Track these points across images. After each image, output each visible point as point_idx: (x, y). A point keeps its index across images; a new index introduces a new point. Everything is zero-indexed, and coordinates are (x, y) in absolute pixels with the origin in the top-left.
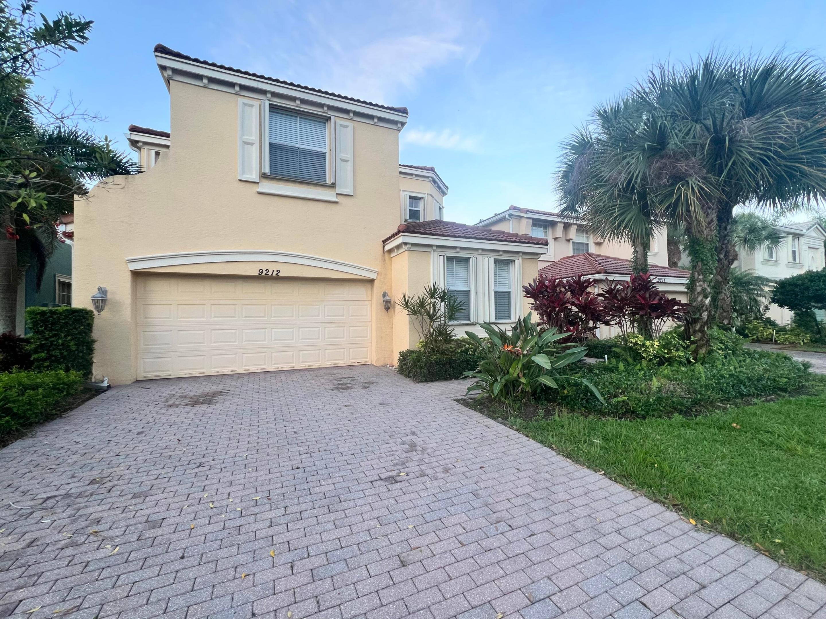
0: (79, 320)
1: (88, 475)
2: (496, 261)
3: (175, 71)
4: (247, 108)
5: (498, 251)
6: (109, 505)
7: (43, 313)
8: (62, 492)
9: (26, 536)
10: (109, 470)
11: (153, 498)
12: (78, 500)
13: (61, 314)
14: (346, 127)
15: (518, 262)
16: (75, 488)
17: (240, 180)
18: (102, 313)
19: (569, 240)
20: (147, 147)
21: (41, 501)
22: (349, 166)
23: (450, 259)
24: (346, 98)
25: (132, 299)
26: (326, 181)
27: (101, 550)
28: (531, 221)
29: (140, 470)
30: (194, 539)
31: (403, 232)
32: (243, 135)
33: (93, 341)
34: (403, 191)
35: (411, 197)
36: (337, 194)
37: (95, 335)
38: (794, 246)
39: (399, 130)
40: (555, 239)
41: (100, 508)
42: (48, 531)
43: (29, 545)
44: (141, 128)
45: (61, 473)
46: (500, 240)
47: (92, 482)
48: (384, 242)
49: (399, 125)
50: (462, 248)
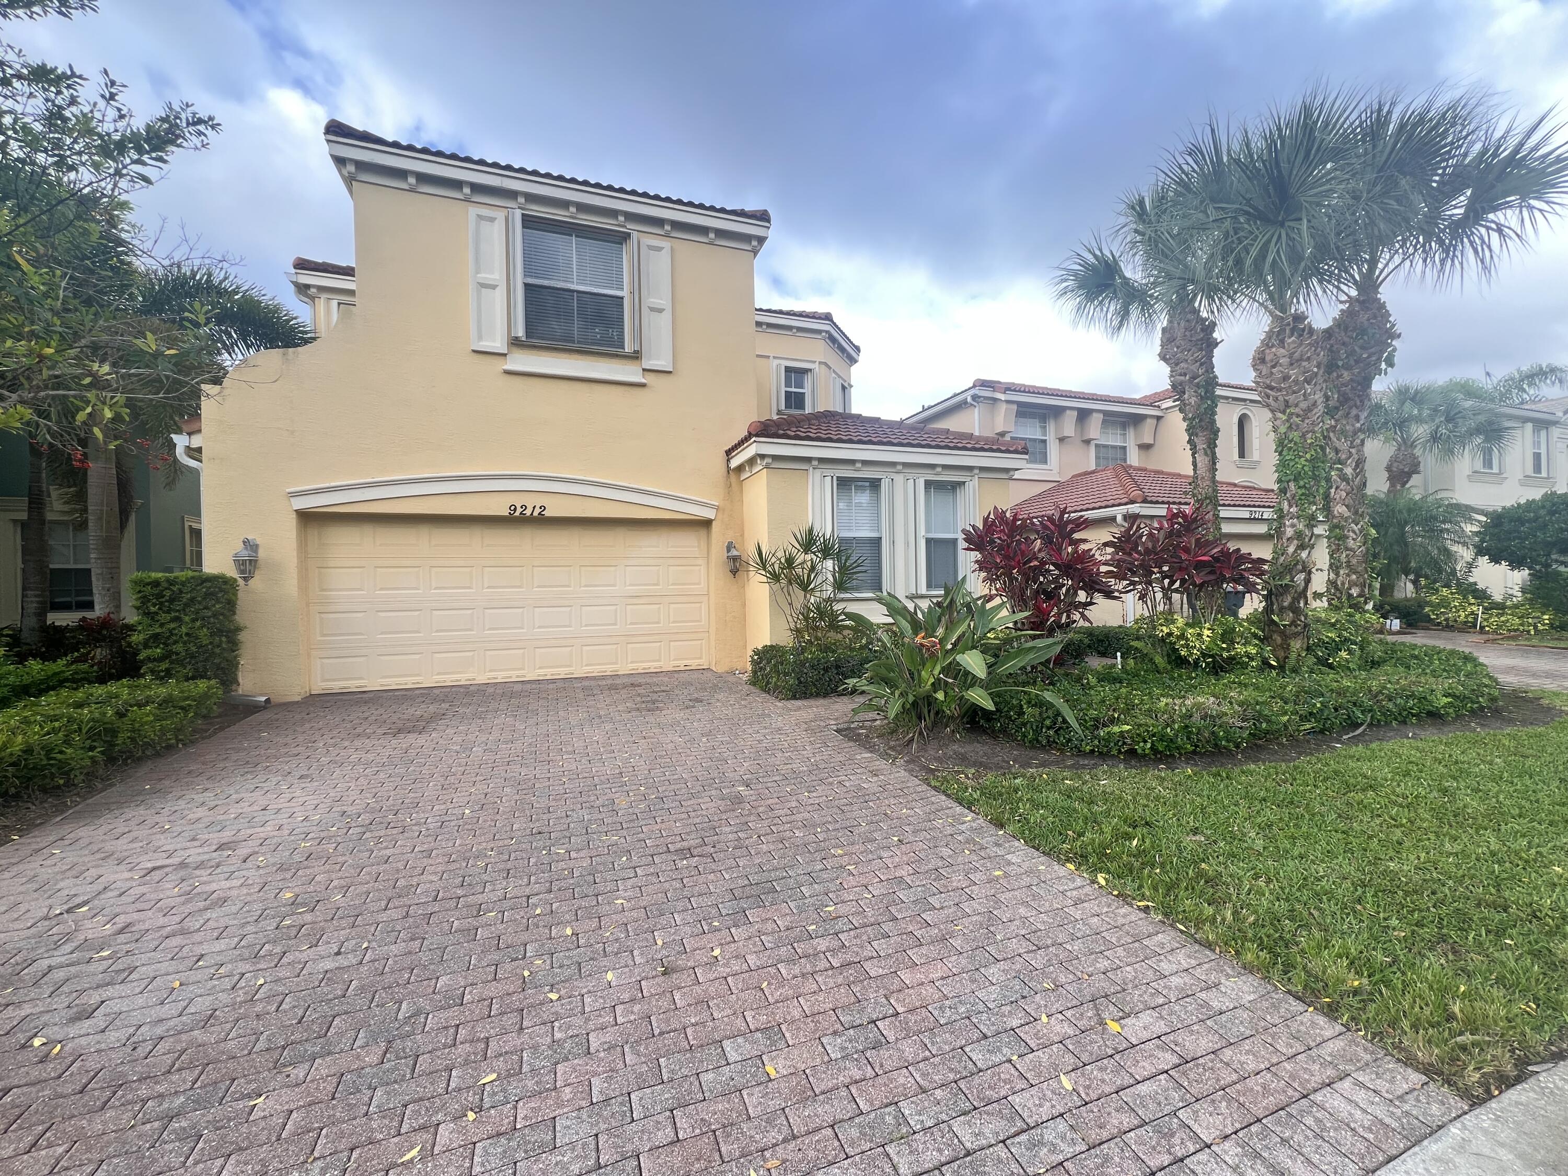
0: (212, 594)
1: (216, 838)
2: (928, 484)
3: (361, 166)
4: (485, 225)
5: (932, 466)
6: (242, 880)
7: (156, 583)
8: (175, 860)
9: (117, 919)
10: (249, 832)
11: (308, 872)
12: (198, 872)
13: (183, 584)
14: (659, 249)
15: (973, 484)
16: (194, 854)
17: (474, 351)
18: (251, 582)
19: (1087, 442)
20: (324, 296)
21: (145, 872)
22: (665, 320)
23: (844, 483)
24: (657, 197)
25: (298, 557)
26: (624, 349)
27: (222, 941)
28: (1015, 407)
29: (294, 832)
30: (361, 929)
31: (757, 435)
32: (478, 273)
33: (238, 629)
34: (774, 357)
35: (788, 370)
36: (644, 370)
37: (241, 617)
38: (1537, 444)
39: (755, 252)
40: (1062, 440)
41: (228, 884)
42: (150, 913)
43: (121, 932)
44: (315, 263)
45: (175, 834)
46: (938, 447)
47: (220, 848)
48: (728, 452)
49: (755, 243)
50: (865, 463)
